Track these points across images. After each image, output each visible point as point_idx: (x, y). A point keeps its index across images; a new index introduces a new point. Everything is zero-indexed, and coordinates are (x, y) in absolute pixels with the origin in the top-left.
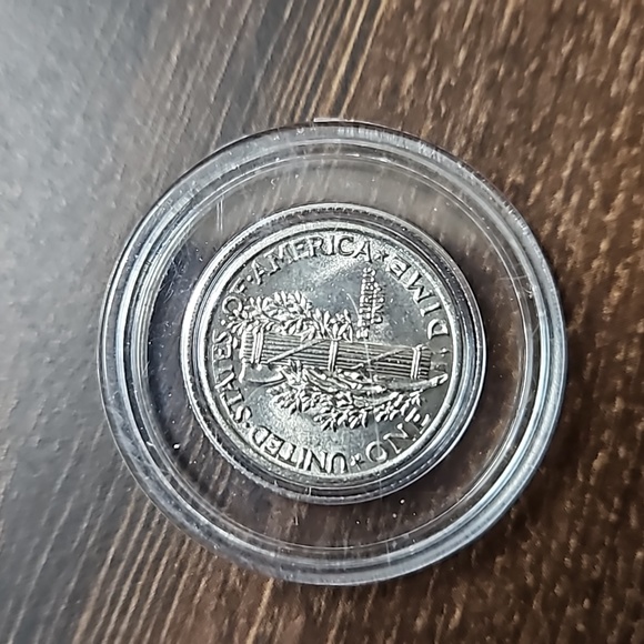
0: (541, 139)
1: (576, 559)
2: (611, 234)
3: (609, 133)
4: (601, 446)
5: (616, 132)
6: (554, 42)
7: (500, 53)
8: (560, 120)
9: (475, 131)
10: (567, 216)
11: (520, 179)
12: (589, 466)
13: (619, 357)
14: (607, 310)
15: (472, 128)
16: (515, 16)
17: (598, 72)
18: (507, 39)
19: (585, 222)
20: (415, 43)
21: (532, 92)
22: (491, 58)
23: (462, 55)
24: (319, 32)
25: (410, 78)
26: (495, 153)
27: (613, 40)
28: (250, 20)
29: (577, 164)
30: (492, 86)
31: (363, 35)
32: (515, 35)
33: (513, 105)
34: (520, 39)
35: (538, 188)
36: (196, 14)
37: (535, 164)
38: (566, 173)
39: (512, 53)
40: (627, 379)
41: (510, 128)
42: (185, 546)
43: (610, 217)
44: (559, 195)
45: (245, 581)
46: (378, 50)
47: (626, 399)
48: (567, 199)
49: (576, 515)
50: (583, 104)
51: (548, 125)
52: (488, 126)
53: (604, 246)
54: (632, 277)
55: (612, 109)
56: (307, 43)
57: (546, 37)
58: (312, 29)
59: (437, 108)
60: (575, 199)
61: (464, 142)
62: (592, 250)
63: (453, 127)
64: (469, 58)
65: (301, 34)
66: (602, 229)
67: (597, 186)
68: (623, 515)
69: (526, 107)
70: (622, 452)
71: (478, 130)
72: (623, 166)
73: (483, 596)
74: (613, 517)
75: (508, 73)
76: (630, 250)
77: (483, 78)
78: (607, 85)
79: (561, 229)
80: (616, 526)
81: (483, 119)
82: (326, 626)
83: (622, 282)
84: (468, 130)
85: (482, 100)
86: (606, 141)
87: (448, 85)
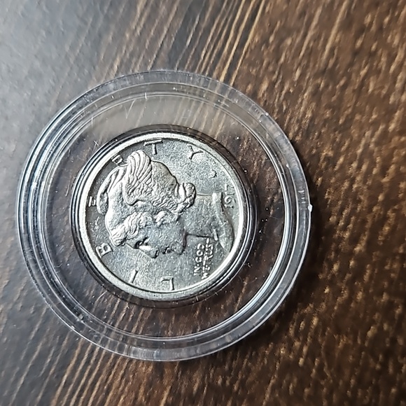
0: (345, 129)
1: (354, 392)
2: (386, 191)
3: (387, 127)
4: (373, 322)
5: (392, 126)
6: (356, 67)
7: (322, 73)
8: (358, 117)
9: (304, 122)
10: (358, 178)
11: (331, 154)
12: (365, 335)
13: (387, 267)
14: (381, 238)
15: (302, 120)
16: (332, 50)
17: (382, 88)
18: (327, 65)
19: (369, 182)
20: (269, 64)
21: (340, 99)
22: (316, 76)
23: (298, 73)
24: (209, 54)
25: (265, 86)
26: (315, 137)
27: (393, 68)
28: (165, 45)
29: (367, 146)
30: (316, 94)
31: (236, 57)
32: (332, 62)
33: (328, 107)
34: (335, 65)
35: (341, 160)
36: (131, 40)
37: (340, 145)
38: (359, 151)
39: (329, 73)
40: (391, 282)
41: (326, 121)
42: (111, 376)
43: (385, 180)
44: (355, 165)
45: (148, 399)
46: (245, 68)
48: (359, 167)
49: (355, 365)
50: (372, 108)
51: (349, 120)
52: (312, 119)
53: (381, 198)
54: (397, 218)
55: (390, 112)
56: (201, 61)
57: (351, 65)
58: (204, 52)
59: (281, 107)
60: (364, 168)
61: (296, 128)
62: (373, 200)
63: (290, 119)
64: (302, 75)
65: (197, 56)
66: (380, 187)
67: (378, 160)
68: (385, 366)
69: (336, 108)
70: (386, 327)
71: (306, 122)
72: (395, 148)
74: (378, 367)
75: (327, 86)
76: (397, 201)
77: (310, 89)
78: (387, 96)
79: (355, 186)
80: (379, 373)
81: (309, 115)
83: (391, 221)
84: (299, 121)
85: (309, 102)
86: (385, 131)
87: (288, 92)
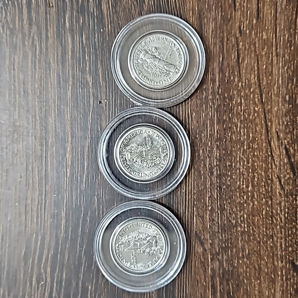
47: (265, 199)
73: (251, 246)
82: (223, 262)
